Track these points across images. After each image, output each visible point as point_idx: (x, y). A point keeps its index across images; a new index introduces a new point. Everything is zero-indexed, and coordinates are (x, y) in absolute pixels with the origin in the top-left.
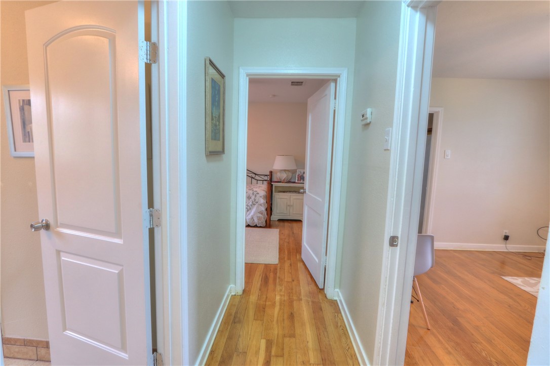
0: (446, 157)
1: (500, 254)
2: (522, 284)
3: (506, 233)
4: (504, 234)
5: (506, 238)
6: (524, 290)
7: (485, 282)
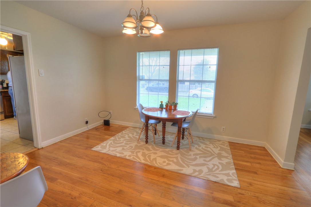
0: (40, 75)
1: (86, 133)
2: (101, 149)
3: (86, 120)
4: (86, 121)
5: (87, 122)
6: (104, 153)
7: (85, 159)
